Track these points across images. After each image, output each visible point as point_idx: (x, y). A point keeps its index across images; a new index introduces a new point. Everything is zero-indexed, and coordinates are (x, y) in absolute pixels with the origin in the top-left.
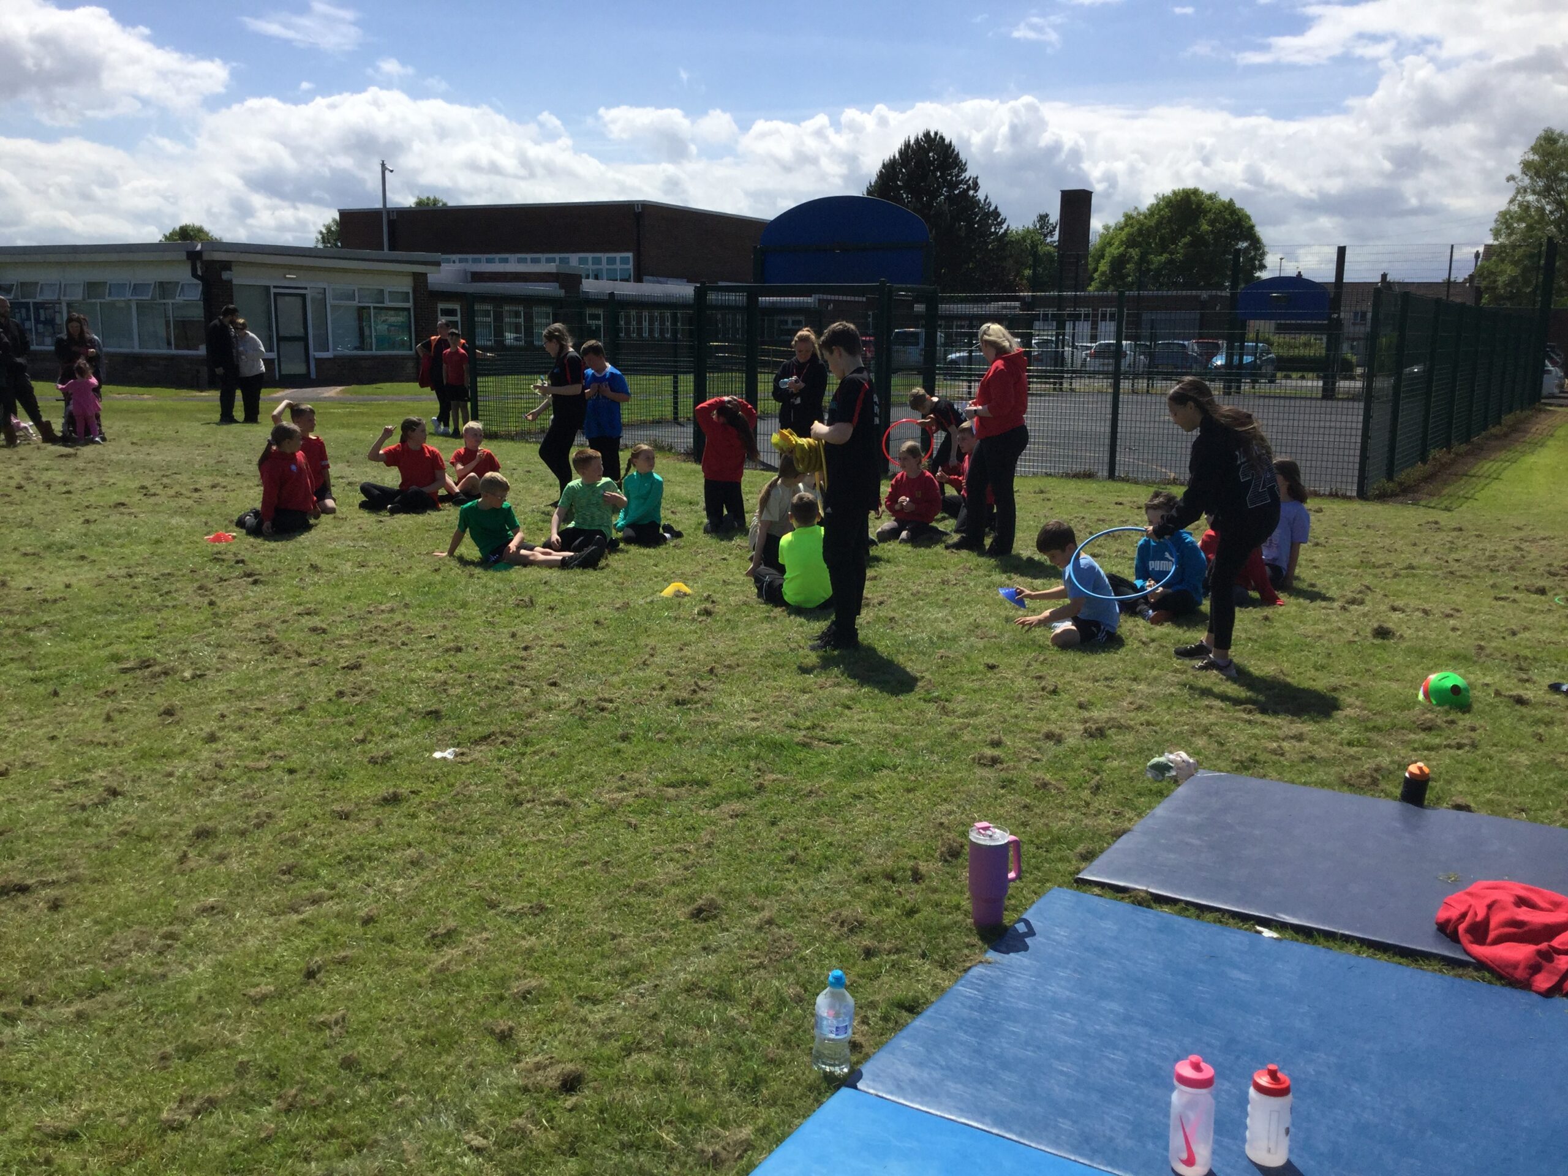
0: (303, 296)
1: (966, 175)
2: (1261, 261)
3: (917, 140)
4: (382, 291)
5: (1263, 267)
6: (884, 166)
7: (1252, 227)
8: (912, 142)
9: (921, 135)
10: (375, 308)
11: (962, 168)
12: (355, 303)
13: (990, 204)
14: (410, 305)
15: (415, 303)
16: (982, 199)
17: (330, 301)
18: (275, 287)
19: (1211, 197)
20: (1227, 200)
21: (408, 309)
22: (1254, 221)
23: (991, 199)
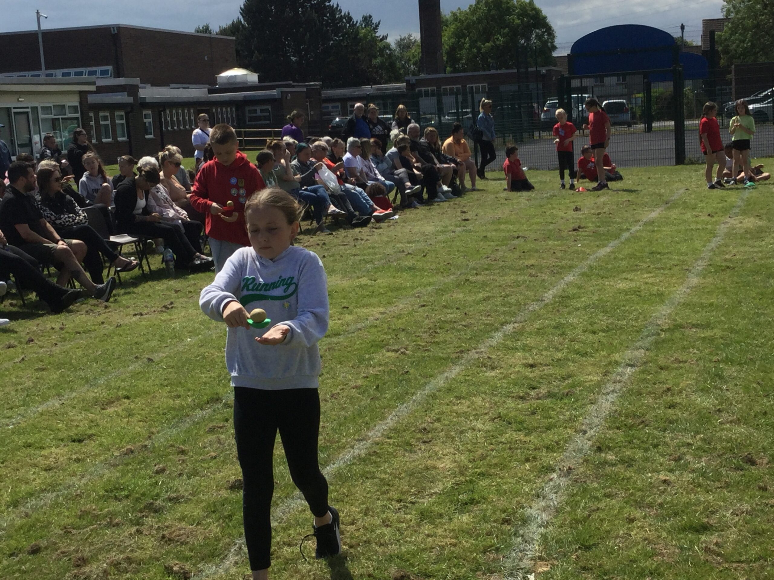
0: (27, 113)
2: (552, 43)
4: (64, 106)
5: (554, 48)
7: (545, 18)
10: (62, 119)
12: (52, 116)
13: (340, 11)
14: (78, 115)
15: (82, 114)
16: (335, 6)
17: (41, 116)
18: (14, 108)
21: (77, 118)
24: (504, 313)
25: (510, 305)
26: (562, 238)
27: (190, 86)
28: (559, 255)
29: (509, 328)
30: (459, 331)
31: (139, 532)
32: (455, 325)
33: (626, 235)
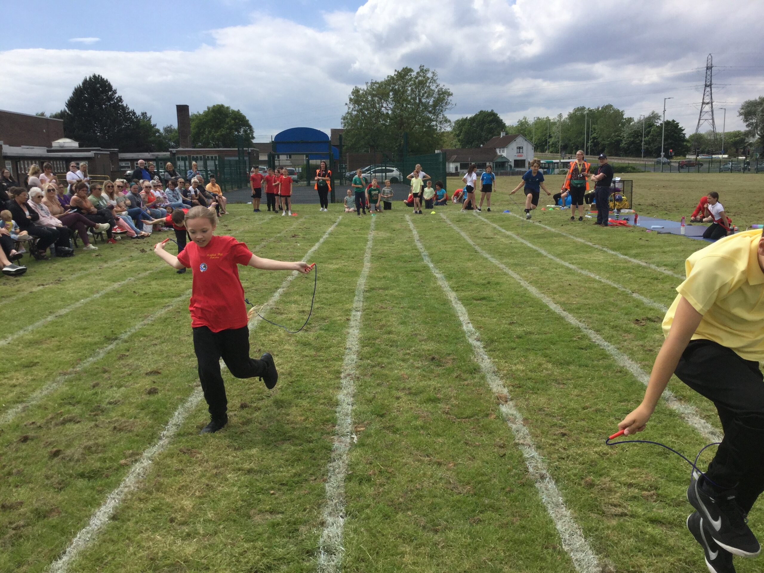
1: (117, 95)
2: (252, 135)
3: (90, 78)
6: (76, 89)
7: (248, 121)
8: (88, 79)
9: (92, 76)
11: (115, 92)
13: (128, 109)
16: (125, 105)
19: (228, 108)
20: (236, 110)
22: (247, 118)
23: (129, 106)
24: (274, 282)
25: (276, 278)
26: (287, 241)
27: (35, 147)
28: (291, 250)
29: (280, 290)
30: (253, 293)
31: (97, 426)
32: (250, 289)
33: (322, 240)
